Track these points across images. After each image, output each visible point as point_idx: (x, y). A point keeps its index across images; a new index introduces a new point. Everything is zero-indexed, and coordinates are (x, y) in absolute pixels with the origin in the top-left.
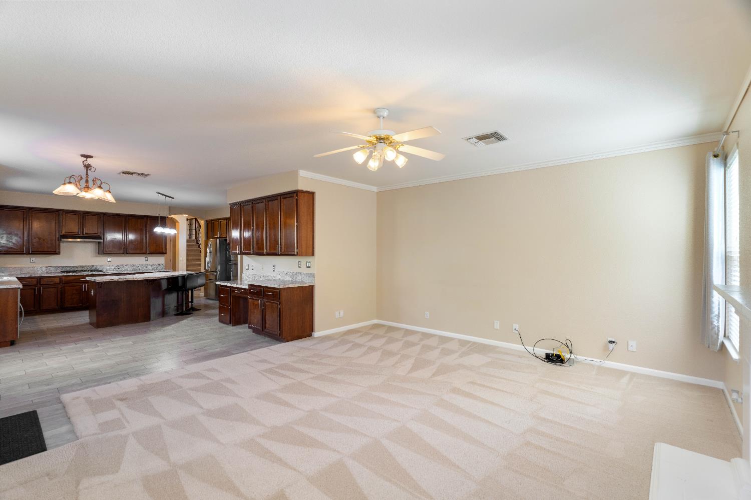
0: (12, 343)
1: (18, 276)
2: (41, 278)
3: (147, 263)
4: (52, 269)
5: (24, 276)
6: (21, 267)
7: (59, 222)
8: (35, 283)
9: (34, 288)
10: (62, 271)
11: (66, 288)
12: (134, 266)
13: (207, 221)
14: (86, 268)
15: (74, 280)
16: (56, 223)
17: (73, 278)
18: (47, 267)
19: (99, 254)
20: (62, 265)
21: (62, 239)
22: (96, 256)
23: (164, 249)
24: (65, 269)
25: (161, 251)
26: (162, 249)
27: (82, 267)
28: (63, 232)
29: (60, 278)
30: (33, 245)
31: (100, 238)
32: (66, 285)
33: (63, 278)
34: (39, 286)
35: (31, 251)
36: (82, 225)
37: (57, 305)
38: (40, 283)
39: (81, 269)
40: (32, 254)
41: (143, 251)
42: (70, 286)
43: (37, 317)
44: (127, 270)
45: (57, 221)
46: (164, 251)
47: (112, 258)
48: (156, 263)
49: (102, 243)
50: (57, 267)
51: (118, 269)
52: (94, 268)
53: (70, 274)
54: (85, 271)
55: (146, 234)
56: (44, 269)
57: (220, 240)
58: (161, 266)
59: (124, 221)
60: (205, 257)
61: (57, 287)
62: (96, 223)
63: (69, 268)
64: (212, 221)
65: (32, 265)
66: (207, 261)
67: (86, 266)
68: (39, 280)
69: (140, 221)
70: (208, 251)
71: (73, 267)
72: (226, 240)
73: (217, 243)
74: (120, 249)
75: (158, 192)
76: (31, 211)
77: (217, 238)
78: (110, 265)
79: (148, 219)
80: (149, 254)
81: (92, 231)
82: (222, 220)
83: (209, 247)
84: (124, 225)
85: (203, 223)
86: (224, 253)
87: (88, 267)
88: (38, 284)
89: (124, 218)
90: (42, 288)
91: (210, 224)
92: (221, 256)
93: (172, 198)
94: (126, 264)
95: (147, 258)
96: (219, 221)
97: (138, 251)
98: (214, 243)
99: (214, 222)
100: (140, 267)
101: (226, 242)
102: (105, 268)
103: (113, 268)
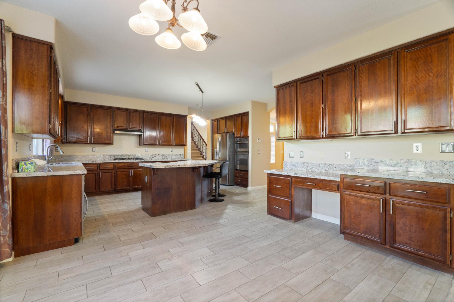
0: (77, 241)
1: (84, 162)
2: (100, 164)
3: (172, 153)
4: (107, 157)
5: (88, 162)
6: (86, 155)
7: (113, 118)
8: (96, 168)
9: (96, 172)
10: (114, 159)
11: (118, 173)
12: (163, 155)
13: (212, 120)
14: (130, 157)
15: (124, 166)
16: (110, 118)
17: (123, 164)
18: (104, 155)
19: (139, 145)
20: (115, 154)
21: (116, 132)
22: (138, 147)
24: (116, 157)
26: (184, 143)
27: (128, 155)
28: (116, 127)
29: (114, 165)
30: (94, 136)
31: (141, 132)
32: (118, 170)
33: (116, 164)
34: (99, 171)
36: (129, 121)
37: (112, 188)
38: (99, 168)
39: (127, 157)
40: (93, 143)
42: (120, 172)
43: (97, 197)
44: (158, 159)
45: (111, 117)
47: (149, 149)
48: (178, 153)
49: (143, 136)
50: (110, 156)
51: (153, 157)
52: (136, 157)
53: (121, 161)
54: (131, 159)
55: (173, 129)
56: (102, 156)
57: (229, 134)
58: (182, 156)
59: (158, 118)
60: (212, 149)
61: (112, 172)
62: (139, 119)
63: (119, 157)
64: (218, 120)
65: (93, 153)
66: (217, 152)
67: (131, 155)
68: (99, 166)
69: (168, 118)
70: (218, 144)
71: (122, 155)
72: (234, 134)
73: (226, 136)
74: (155, 141)
75: (197, 83)
76: (93, 107)
77: (224, 133)
78: (147, 155)
79: (174, 117)
80: (174, 145)
81: (135, 126)
82: (229, 117)
83: (218, 141)
84: (157, 122)
85: (209, 122)
86: (232, 145)
87: (132, 156)
88: (98, 170)
89: (158, 115)
90: (101, 173)
91: (216, 123)
92: (230, 148)
93: (203, 92)
94: (158, 154)
95: (172, 149)
96: (226, 118)
97: (167, 143)
98: (222, 137)
99: (219, 121)
100: (167, 157)
101: (234, 136)
102: (143, 157)
103: (149, 157)
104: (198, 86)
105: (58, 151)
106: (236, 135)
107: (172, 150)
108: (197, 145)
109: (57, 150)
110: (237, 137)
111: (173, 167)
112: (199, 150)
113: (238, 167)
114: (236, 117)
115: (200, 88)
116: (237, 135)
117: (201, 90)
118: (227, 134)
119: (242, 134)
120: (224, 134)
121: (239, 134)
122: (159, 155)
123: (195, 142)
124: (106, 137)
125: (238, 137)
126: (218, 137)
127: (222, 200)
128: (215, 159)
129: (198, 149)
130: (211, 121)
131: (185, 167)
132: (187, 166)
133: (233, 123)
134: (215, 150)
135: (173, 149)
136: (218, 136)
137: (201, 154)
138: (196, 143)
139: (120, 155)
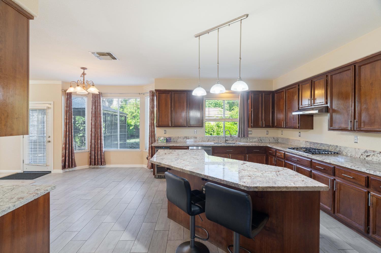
4: (308, 144)
36: (311, 94)
50: (311, 143)
56: (304, 143)
68: (276, 152)
78: (356, 148)
102: (349, 151)
103: (360, 154)
139: (319, 144)
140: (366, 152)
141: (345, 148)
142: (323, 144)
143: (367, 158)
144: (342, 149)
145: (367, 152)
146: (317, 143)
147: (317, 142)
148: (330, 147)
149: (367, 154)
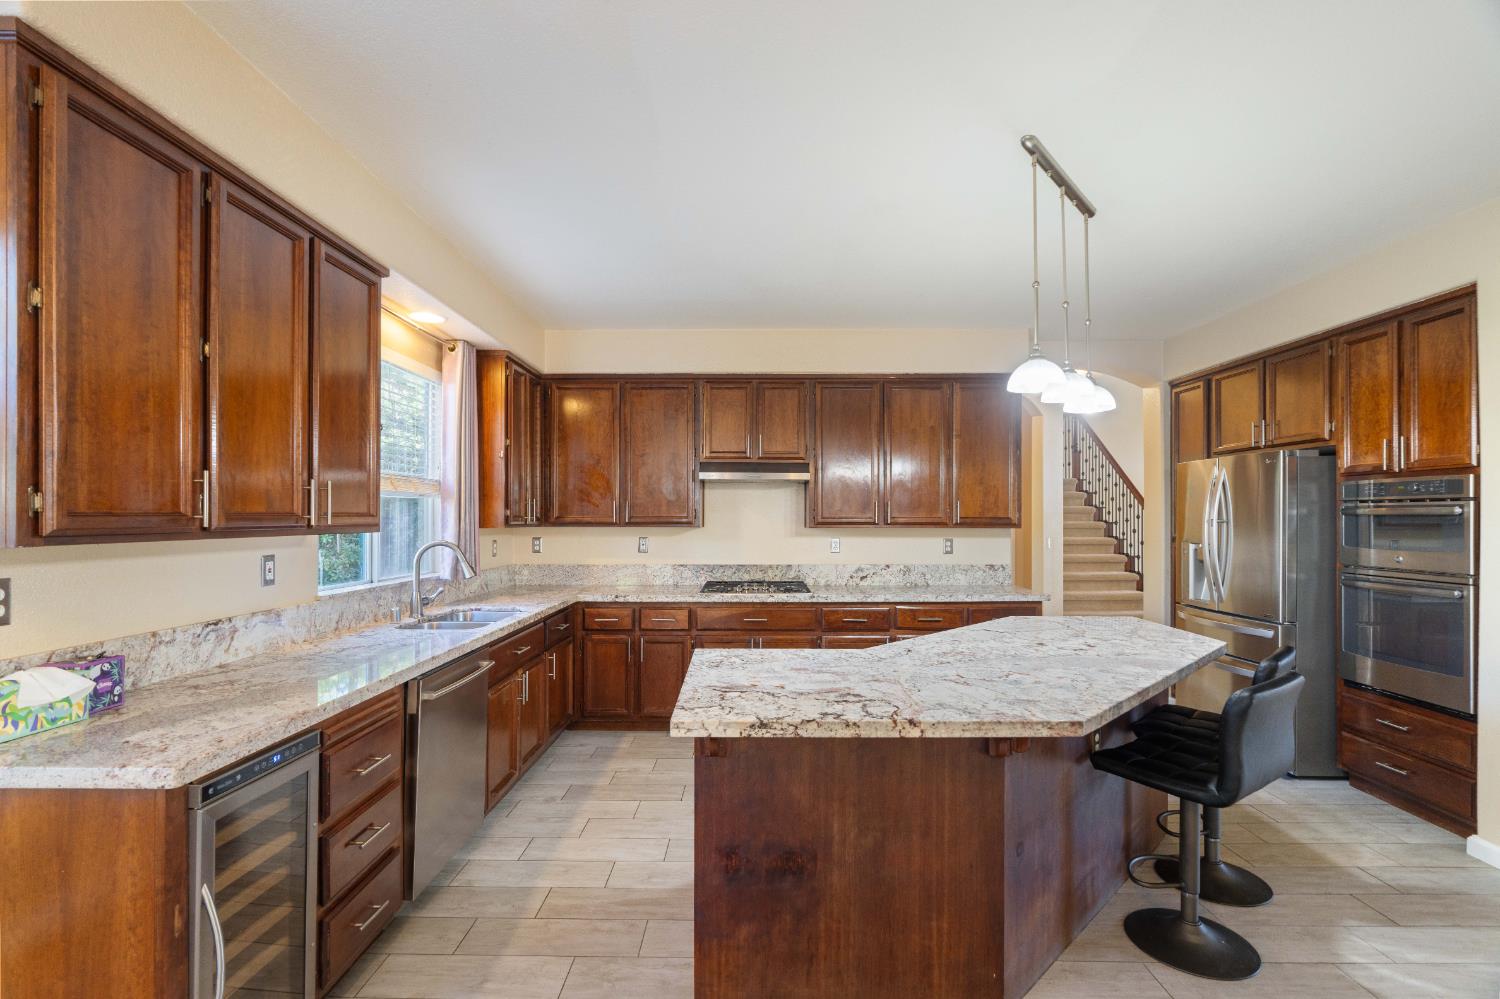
3: (949, 560)
4: (686, 573)
7: (695, 418)
8: (627, 623)
9: (625, 639)
10: (704, 586)
12: (909, 569)
14: (770, 577)
15: (729, 619)
16: (688, 421)
18: (674, 567)
19: (805, 526)
20: (712, 562)
21: (705, 476)
22: (798, 534)
23: (1011, 506)
24: (718, 576)
25: (1001, 514)
26: (1007, 509)
27: (762, 569)
28: (707, 453)
29: (690, 612)
30: (635, 496)
31: (804, 468)
32: (706, 635)
33: (700, 612)
34: (635, 633)
35: (630, 518)
36: (755, 423)
38: (639, 624)
39: (759, 576)
40: (632, 524)
41: (941, 515)
42: (713, 640)
45: (689, 415)
46: (1012, 515)
47: (843, 541)
48: (982, 561)
49: (814, 486)
50: (699, 569)
51: (862, 578)
52: (792, 575)
53: (718, 598)
55: (949, 446)
56: (669, 571)
57: (1292, 454)
58: (1000, 573)
59: (876, 403)
60: (1173, 540)
61: (682, 643)
62: (795, 413)
63: (729, 572)
64: (1209, 381)
65: (641, 559)
66: (1200, 562)
67: (771, 567)
68: (637, 614)
69: (927, 396)
70: (1210, 513)
71: (739, 567)
72: (1331, 453)
73: (1270, 472)
74: (865, 506)
75: (1032, 138)
76: (628, 386)
77: (1251, 449)
78: (837, 566)
79: (957, 386)
80: (957, 525)
81: (783, 443)
82: (1293, 353)
83: (1213, 495)
84: (875, 417)
85: (1153, 397)
86: (1315, 522)
87: (777, 572)
88: (637, 629)
89: (876, 390)
90: (646, 642)
91: (1195, 397)
92: (1296, 541)
93: (1087, 210)
94: (883, 564)
95: (951, 541)
96: (1269, 365)
97: (922, 516)
98: (1240, 475)
99: (1219, 382)
100: (928, 576)
101: (1334, 467)
102: (822, 575)
103: (847, 576)
104: (1045, 163)
105: (539, 552)
106: (1346, 460)
107: (951, 546)
108: (1100, 510)
109: (537, 548)
110: (1351, 474)
111: (803, 733)
112: (1109, 533)
113: (1366, 672)
114: (1350, 344)
115: (1059, 179)
116: (1354, 456)
117: (1071, 193)
118: (1275, 457)
119: (1406, 447)
120: (1252, 457)
121: (1379, 447)
122: (888, 566)
123: (1090, 495)
124: (673, 498)
125: (1366, 474)
126: (1214, 474)
127: (1239, 961)
128: (1191, 596)
129: (1104, 525)
130: (1169, 388)
131: (895, 735)
132: (915, 733)
133: (1320, 388)
134: (1192, 547)
135: (956, 541)
136: (1210, 471)
137: (1119, 550)
138: (1096, 500)
139: (730, 567)
140: (860, 570)
141: (813, 567)
142: (743, 566)
143: (862, 583)
144: (805, 570)
145: (862, 571)
146: (721, 566)
147: (723, 564)
148: (770, 571)
149: (861, 574)
